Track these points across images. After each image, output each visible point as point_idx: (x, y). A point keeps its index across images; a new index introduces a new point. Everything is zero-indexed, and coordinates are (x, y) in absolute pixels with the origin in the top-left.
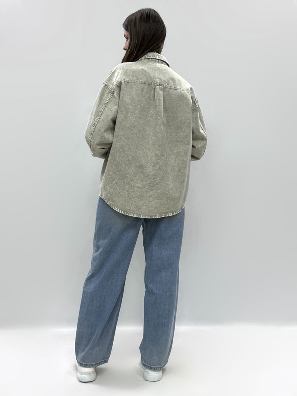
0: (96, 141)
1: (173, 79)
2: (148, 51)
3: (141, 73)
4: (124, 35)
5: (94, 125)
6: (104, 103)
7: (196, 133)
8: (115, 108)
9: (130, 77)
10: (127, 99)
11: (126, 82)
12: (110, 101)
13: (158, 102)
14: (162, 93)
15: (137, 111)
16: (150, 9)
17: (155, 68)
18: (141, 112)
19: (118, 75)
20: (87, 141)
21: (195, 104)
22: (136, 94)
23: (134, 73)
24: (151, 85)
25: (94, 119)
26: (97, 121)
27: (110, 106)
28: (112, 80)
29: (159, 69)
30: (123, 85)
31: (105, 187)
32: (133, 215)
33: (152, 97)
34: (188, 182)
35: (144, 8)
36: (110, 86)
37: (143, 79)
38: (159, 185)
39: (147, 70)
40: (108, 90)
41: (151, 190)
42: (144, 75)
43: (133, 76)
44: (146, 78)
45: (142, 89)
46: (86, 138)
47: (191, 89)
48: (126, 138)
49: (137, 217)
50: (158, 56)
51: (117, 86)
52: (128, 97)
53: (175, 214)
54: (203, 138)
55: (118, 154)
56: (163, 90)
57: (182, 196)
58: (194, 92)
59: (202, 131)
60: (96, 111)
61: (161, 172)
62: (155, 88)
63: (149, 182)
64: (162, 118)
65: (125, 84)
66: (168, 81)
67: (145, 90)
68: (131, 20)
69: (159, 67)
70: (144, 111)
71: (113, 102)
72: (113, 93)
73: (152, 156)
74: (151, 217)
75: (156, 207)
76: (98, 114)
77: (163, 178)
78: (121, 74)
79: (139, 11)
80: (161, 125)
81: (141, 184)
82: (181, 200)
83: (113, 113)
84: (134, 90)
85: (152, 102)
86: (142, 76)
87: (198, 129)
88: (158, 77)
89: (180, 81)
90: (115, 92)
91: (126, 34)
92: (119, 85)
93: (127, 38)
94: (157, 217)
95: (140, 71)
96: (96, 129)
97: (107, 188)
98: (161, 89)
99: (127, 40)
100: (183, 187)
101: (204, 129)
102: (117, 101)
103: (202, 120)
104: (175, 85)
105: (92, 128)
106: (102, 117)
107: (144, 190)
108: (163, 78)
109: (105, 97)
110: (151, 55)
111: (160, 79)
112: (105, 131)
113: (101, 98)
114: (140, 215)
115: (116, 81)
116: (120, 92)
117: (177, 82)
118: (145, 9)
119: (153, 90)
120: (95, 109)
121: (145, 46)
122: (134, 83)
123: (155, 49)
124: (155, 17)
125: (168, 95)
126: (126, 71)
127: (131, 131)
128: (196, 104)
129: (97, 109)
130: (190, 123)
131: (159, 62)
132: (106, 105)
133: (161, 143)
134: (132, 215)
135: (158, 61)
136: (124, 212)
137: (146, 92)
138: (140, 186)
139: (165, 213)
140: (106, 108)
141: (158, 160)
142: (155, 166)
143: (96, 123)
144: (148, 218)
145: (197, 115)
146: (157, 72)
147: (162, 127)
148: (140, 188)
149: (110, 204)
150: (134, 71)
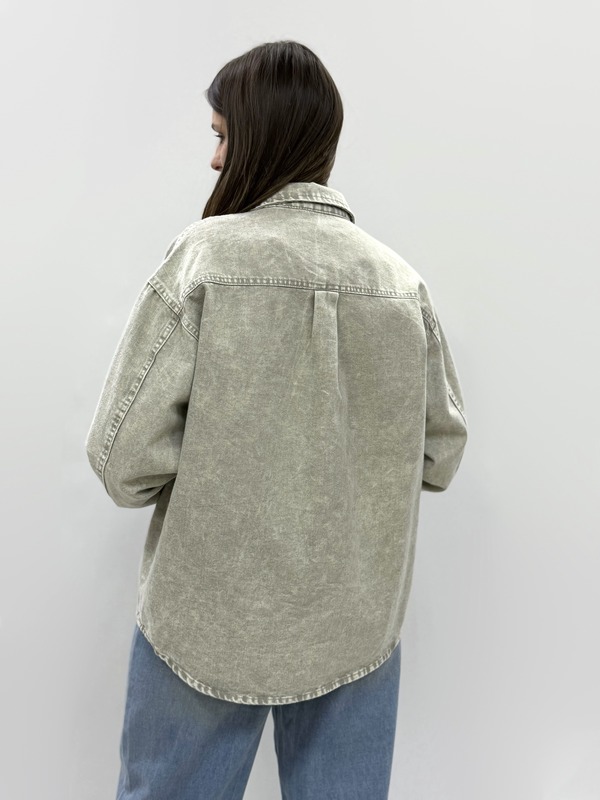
0: (125, 471)
1: (367, 265)
2: (291, 177)
3: (267, 253)
4: (213, 126)
5: (117, 422)
6: (148, 349)
7: (437, 420)
8: (184, 368)
9: (233, 268)
10: (222, 340)
11: (220, 285)
12: (167, 345)
13: (322, 343)
14: (333, 313)
15: (255, 377)
16: (292, 45)
17: (312, 231)
18: (268, 377)
19: (192, 262)
20: (94, 467)
21: (431, 331)
22: (254, 323)
23: (247, 254)
24: (300, 291)
25: (117, 401)
26: (125, 408)
27: (167, 362)
28: (173, 275)
29: (324, 234)
30: (210, 295)
31: (153, 608)
32: (245, 699)
33: (304, 327)
34: (411, 565)
35: (273, 41)
36: (168, 296)
37: (276, 274)
38: (326, 599)
39: (286, 242)
40: (161, 309)
41: (302, 615)
42: (278, 259)
43: (241, 263)
44: (285, 268)
45: (272, 306)
46: (92, 459)
47: (421, 287)
48: (220, 462)
49: (256, 703)
50: (321, 191)
51: (191, 298)
52: (228, 331)
53: (372, 669)
54: (457, 432)
55: (195, 514)
56: (338, 303)
57: (395, 613)
58: (429, 296)
59: (452, 411)
60: (123, 377)
61: (332, 558)
62: (313, 298)
63: (295, 591)
64: (335, 393)
65: (216, 291)
66: (353, 271)
67: (280, 308)
68: (233, 80)
69: (325, 229)
70: (279, 372)
71: (176, 349)
72: (178, 318)
73: (305, 511)
74: (299, 696)
75: (315, 664)
76: (129, 386)
77: (339, 575)
78: (204, 259)
79: (255, 50)
80: (331, 414)
81: (268, 602)
82: (392, 625)
83: (177, 384)
84: (246, 310)
85: (304, 341)
86: (272, 261)
87: (443, 407)
88: (321, 262)
89: (387, 269)
90: (185, 316)
91: (218, 123)
92: (197, 295)
93: (222, 137)
94: (320, 694)
95: (266, 248)
96: (122, 434)
97: (160, 614)
98: (332, 301)
99: (221, 142)
100: (396, 587)
101: (458, 401)
102: (191, 347)
103: (451, 376)
104: (373, 282)
105: (108, 431)
106: (143, 399)
107: (278, 617)
108: (337, 265)
109: (151, 331)
110: (297, 190)
111: (330, 269)
112: (151, 443)
113: (139, 333)
114: (265, 697)
115: (186, 281)
116: (200, 315)
117: (380, 271)
118: (276, 44)
119: (307, 304)
120: (119, 369)
121: (277, 162)
122: (245, 285)
123: (309, 172)
124: (308, 69)
125: (352, 315)
126: (221, 246)
127: (236, 440)
128: (436, 332)
129: (125, 368)
130: (419, 396)
131: (323, 212)
132: (154, 357)
133: (331, 471)
134: (239, 701)
135: (319, 207)
136: (214, 690)
137: (286, 311)
138: (268, 607)
139: (342, 676)
140: (155, 369)
141: (324, 522)
142: (312, 544)
143: (121, 414)
144: (291, 702)
145: (438, 365)
146: (317, 246)
147: (336, 420)
148: (263, 613)
149: (170, 661)
150: (246, 248)
